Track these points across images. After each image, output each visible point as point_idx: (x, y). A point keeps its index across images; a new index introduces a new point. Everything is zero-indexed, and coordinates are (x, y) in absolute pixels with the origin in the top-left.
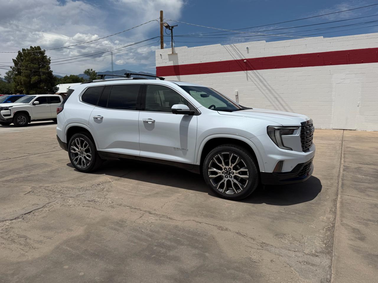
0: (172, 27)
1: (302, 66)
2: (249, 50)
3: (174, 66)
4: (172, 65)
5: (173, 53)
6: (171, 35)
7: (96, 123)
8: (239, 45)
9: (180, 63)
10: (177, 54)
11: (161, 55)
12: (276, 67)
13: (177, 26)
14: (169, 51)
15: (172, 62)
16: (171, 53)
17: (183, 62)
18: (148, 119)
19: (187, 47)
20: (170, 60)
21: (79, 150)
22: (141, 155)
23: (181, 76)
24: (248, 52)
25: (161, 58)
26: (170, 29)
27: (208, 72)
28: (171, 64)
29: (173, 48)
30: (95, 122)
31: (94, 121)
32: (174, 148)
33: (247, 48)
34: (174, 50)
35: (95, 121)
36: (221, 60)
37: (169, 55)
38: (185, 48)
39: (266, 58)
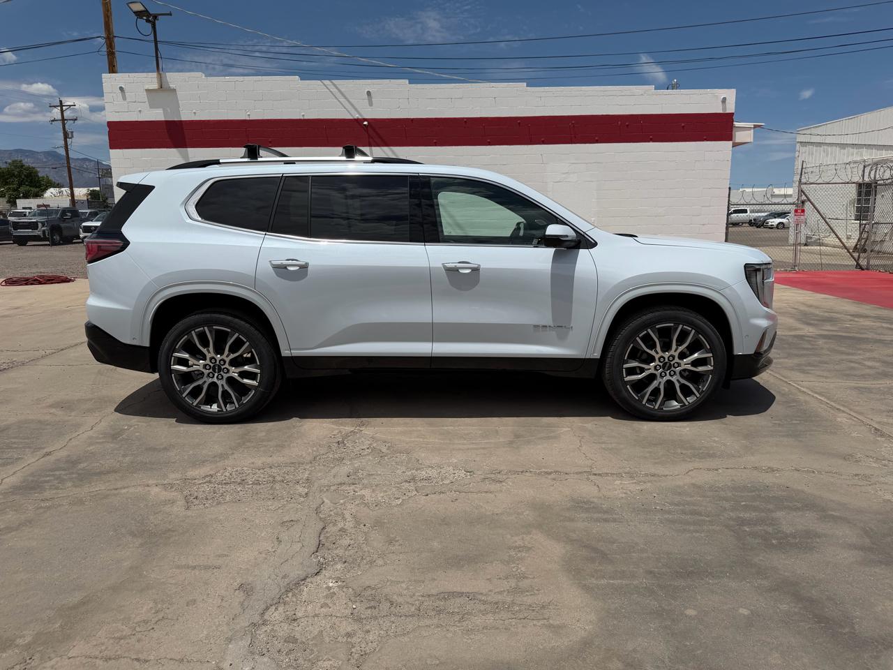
0: (155, 17)
1: (489, 144)
2: (371, 98)
3: (167, 122)
4: (161, 118)
5: (162, 86)
6: (152, 38)
7: (283, 280)
8: (346, 85)
9: (186, 116)
10: (174, 90)
11: (121, 89)
12: (435, 143)
13: (170, 14)
14: (150, 80)
15: (160, 111)
16: (156, 86)
17: (195, 113)
18: (460, 263)
19: (204, 75)
20: (152, 106)
21: (208, 362)
22: (436, 353)
23: (189, 149)
24: (371, 104)
25: (124, 98)
26: (148, 21)
27: (270, 142)
28: (157, 115)
29: (160, 75)
30: (278, 278)
31: (275, 275)
32: (536, 326)
33: (369, 93)
34: (164, 80)
35: (277, 275)
36: (303, 115)
37: (147, 90)
38: (198, 76)
39: (412, 120)
